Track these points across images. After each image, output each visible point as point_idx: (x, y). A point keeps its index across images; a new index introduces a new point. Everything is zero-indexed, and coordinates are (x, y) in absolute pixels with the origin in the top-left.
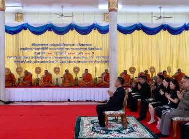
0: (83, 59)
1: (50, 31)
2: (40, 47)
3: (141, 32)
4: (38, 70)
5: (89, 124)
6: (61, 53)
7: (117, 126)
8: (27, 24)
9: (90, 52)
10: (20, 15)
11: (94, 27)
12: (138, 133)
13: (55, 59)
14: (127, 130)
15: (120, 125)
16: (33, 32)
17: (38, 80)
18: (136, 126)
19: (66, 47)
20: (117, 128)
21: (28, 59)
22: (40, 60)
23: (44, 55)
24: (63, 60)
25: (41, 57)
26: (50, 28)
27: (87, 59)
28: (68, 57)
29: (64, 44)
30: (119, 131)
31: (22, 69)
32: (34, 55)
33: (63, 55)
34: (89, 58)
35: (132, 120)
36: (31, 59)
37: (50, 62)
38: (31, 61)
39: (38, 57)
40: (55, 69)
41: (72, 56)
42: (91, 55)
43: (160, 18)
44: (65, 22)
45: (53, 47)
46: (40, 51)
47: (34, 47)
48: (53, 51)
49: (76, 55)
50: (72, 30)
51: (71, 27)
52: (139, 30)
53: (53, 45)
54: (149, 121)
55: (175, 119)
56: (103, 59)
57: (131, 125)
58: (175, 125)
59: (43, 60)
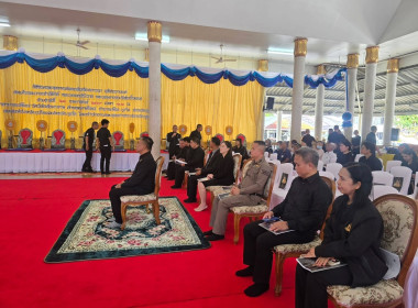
0: (114, 113)
1: (63, 67)
2: (47, 91)
3: (196, 78)
4: (42, 126)
5: (97, 217)
6: (81, 102)
7: (145, 218)
8: (23, 54)
9: (125, 102)
10: (11, 39)
11: (130, 66)
12: (175, 235)
13: (71, 110)
14: (159, 228)
15: (151, 217)
16: (34, 67)
17: (41, 140)
18: (177, 217)
19: (88, 93)
20: (142, 225)
21: (26, 109)
22: (46, 110)
23: (53, 104)
24: (84, 111)
25: (49, 106)
26: (62, 62)
27: (120, 113)
28: (92, 109)
29: (85, 89)
30: (143, 230)
31: (14, 123)
32: (36, 103)
33: (84, 105)
34: (123, 110)
35: (172, 205)
36: (31, 108)
37: (64, 113)
38: (32, 112)
39: (43, 106)
40: (69, 124)
41: (98, 107)
42: (125, 107)
43: (220, 60)
44: (86, 55)
45: (66, 92)
46: (47, 97)
47: (37, 90)
48: (68, 99)
49: (104, 106)
50: (97, 68)
51: (95, 64)
52: (192, 75)
53: (67, 89)
54: (197, 206)
55: (237, 210)
56: (144, 114)
57: (168, 216)
58: (237, 221)
59: (53, 110)
